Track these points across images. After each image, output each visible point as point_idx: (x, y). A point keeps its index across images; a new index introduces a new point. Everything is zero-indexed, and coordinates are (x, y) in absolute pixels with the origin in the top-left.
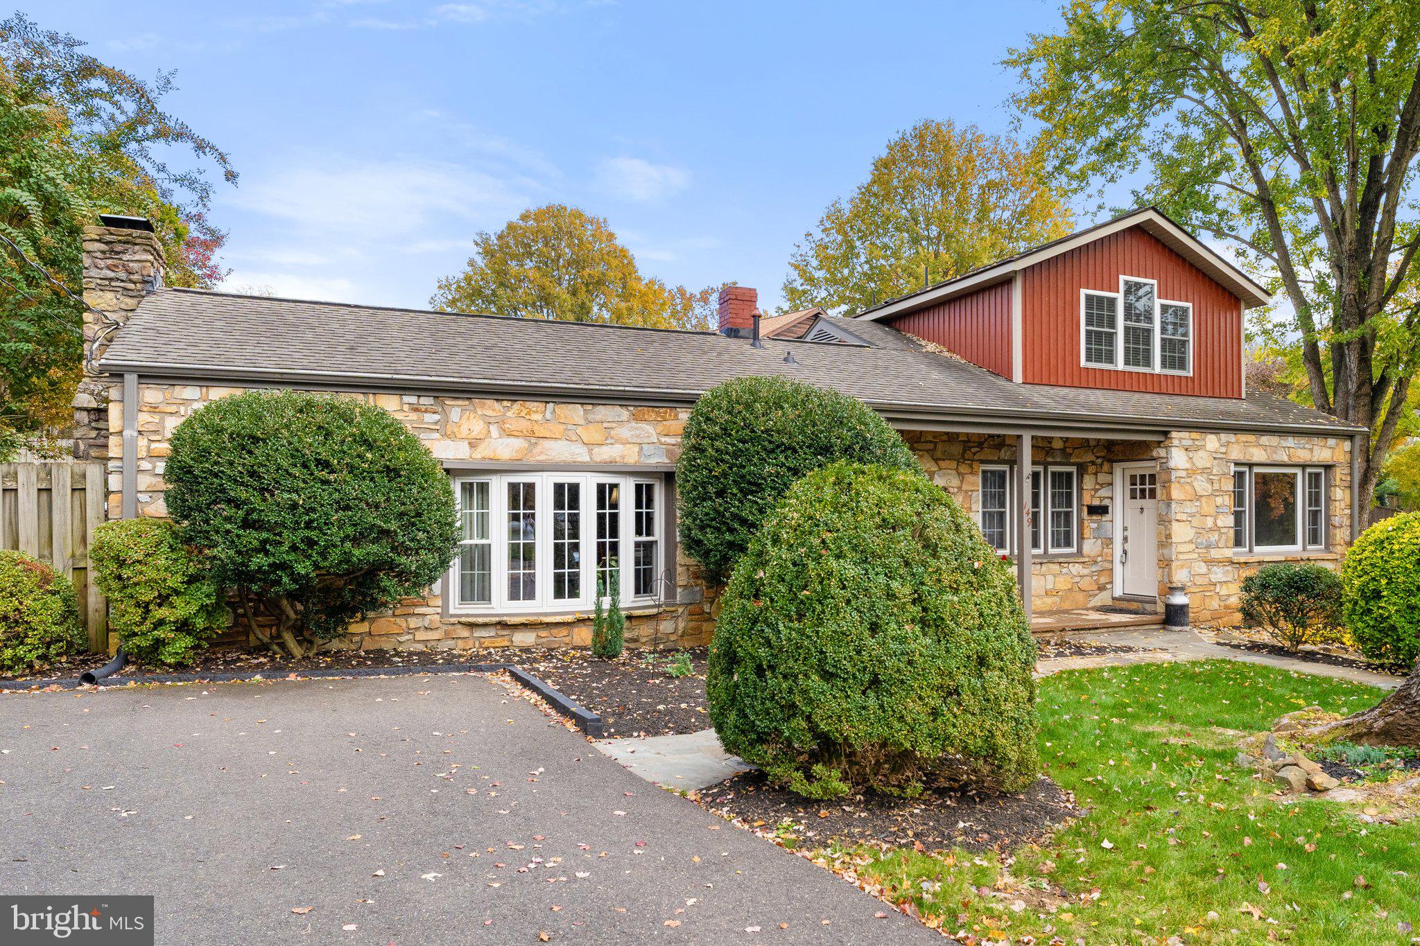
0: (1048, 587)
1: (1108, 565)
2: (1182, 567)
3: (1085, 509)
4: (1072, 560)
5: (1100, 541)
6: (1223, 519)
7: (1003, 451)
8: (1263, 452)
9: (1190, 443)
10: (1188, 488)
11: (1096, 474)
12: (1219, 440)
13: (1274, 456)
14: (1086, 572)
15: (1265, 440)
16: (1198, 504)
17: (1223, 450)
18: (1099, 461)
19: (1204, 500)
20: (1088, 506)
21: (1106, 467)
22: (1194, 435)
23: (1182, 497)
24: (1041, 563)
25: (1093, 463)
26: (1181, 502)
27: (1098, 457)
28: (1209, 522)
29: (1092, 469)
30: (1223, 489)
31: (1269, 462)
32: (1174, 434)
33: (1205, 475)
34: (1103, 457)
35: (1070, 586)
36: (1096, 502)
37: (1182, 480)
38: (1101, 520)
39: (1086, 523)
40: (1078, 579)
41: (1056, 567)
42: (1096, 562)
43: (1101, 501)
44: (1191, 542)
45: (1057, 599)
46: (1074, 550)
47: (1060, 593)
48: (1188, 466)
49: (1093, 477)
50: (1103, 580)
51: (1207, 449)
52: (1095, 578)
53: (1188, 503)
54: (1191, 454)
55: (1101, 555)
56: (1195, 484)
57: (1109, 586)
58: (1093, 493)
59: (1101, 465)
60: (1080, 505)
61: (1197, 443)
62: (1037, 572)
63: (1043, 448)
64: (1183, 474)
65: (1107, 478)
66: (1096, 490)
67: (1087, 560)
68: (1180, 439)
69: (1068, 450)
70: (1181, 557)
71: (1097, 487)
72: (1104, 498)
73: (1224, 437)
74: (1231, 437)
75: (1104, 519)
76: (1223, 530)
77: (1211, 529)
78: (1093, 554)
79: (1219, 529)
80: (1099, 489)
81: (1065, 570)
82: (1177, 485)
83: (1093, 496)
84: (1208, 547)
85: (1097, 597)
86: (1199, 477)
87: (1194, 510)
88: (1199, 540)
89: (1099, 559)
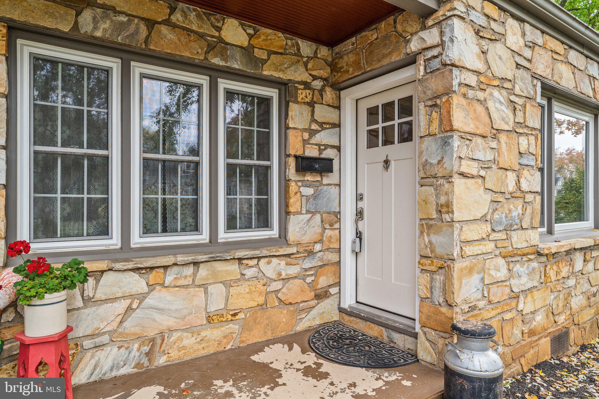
0: (212, 308)
1: (332, 257)
2: (470, 270)
3: (292, 162)
4: (265, 252)
5: (318, 217)
6: (528, 177)
9: (484, 22)
10: (480, 109)
11: (311, 104)
12: (523, 33)
13: (582, 85)
14: (293, 270)
16: (494, 144)
17: (528, 54)
18: (317, 84)
19: (502, 139)
20: (296, 157)
21: (329, 95)
22: (490, 8)
23: (470, 128)
24: (196, 264)
25: (307, 85)
26: (467, 137)
27: (315, 78)
28: (511, 181)
29: (303, 95)
30: (528, 123)
33: (504, 93)
34: (325, 80)
35: (261, 300)
36: (312, 152)
37: (471, 93)
38: (320, 183)
39: (293, 187)
40: (276, 286)
41: (234, 267)
42: (311, 253)
43: (321, 151)
44: (484, 219)
45: (234, 327)
46: (274, 233)
47: (241, 316)
48: (480, 66)
49: (306, 109)
50: (323, 282)
51: (508, 44)
52: (309, 280)
53: (480, 140)
54: (484, 45)
55: (321, 241)
56: (490, 105)
57: (333, 290)
58: (306, 136)
59: (321, 91)
60: (284, 155)
61: (493, 24)
62: (189, 281)
63: (201, 36)
64: (472, 80)
65: (331, 115)
66: (313, 133)
67: (294, 250)
68: (466, 7)
69: (258, 53)
70: (469, 250)
71: (314, 127)
72: (327, 146)
73: (529, 31)
75: (325, 181)
76: (528, 198)
77: (512, 196)
78: (306, 239)
79: (523, 194)
80: (317, 132)
81: (250, 273)
82: (463, 101)
83: (305, 142)
84: (508, 229)
85: (314, 312)
86: (495, 93)
87: (489, 156)
88: (495, 217)
89: (318, 247)
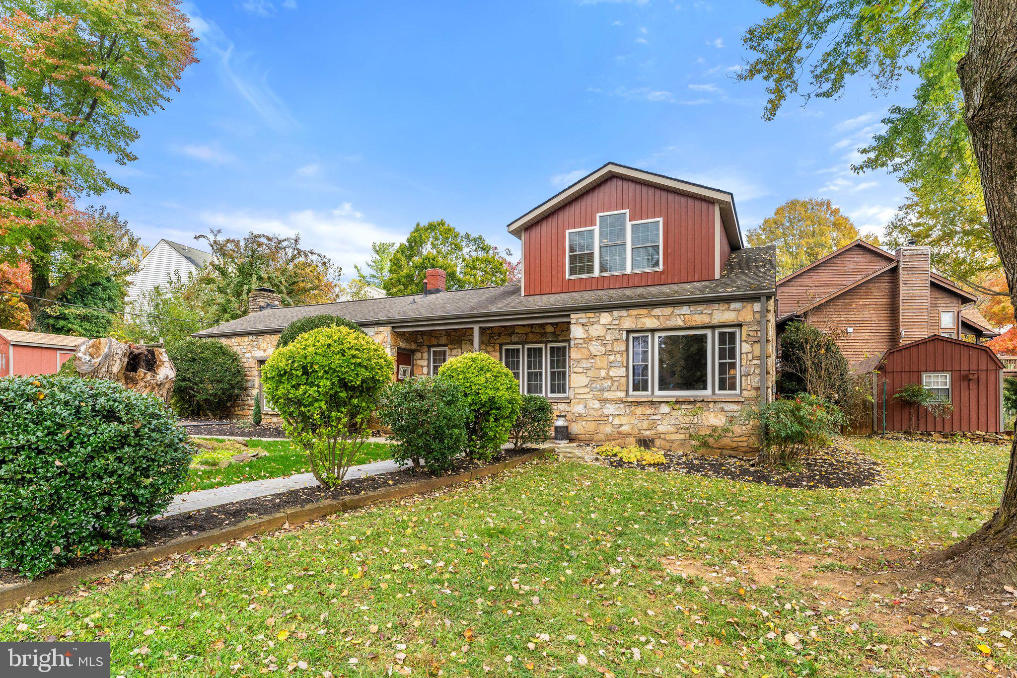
2: (579, 403)
6: (615, 370)
7: (513, 337)
8: (656, 321)
9: (586, 320)
10: (584, 350)
12: (612, 316)
13: (668, 322)
15: (657, 311)
16: (593, 361)
17: (617, 322)
19: (597, 358)
22: (589, 315)
23: (579, 357)
26: (579, 360)
28: (603, 373)
30: (615, 349)
31: (662, 327)
32: (572, 316)
33: (600, 341)
37: (580, 346)
44: (587, 387)
46: (566, 395)
48: (585, 336)
51: (601, 323)
53: (584, 361)
54: (586, 328)
56: (591, 348)
61: (591, 320)
63: (539, 333)
64: (581, 341)
68: (577, 319)
70: (578, 396)
73: (616, 313)
74: (624, 313)
76: (615, 379)
77: (604, 378)
79: (611, 378)
82: (575, 349)
84: (602, 390)
86: (594, 343)
87: (589, 365)
88: (593, 386)
